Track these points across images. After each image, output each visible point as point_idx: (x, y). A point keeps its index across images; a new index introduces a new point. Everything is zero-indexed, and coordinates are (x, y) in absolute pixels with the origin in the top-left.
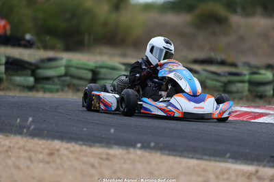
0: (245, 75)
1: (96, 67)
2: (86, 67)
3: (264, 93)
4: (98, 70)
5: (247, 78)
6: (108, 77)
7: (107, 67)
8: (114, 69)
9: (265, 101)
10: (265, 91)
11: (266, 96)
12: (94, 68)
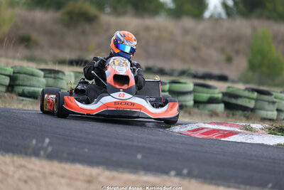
0: (166, 84)
1: (14, 73)
2: (3, 72)
3: (184, 103)
4: (15, 75)
5: (167, 87)
6: (25, 83)
7: (25, 73)
8: (32, 75)
9: (186, 112)
10: (185, 101)
11: (186, 106)
12: (12, 74)
